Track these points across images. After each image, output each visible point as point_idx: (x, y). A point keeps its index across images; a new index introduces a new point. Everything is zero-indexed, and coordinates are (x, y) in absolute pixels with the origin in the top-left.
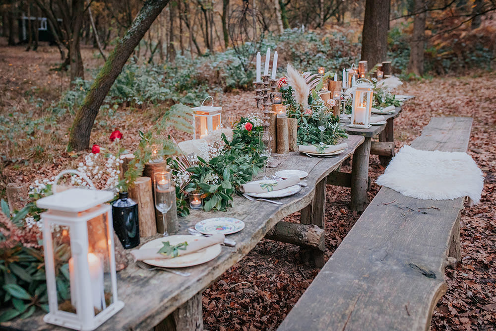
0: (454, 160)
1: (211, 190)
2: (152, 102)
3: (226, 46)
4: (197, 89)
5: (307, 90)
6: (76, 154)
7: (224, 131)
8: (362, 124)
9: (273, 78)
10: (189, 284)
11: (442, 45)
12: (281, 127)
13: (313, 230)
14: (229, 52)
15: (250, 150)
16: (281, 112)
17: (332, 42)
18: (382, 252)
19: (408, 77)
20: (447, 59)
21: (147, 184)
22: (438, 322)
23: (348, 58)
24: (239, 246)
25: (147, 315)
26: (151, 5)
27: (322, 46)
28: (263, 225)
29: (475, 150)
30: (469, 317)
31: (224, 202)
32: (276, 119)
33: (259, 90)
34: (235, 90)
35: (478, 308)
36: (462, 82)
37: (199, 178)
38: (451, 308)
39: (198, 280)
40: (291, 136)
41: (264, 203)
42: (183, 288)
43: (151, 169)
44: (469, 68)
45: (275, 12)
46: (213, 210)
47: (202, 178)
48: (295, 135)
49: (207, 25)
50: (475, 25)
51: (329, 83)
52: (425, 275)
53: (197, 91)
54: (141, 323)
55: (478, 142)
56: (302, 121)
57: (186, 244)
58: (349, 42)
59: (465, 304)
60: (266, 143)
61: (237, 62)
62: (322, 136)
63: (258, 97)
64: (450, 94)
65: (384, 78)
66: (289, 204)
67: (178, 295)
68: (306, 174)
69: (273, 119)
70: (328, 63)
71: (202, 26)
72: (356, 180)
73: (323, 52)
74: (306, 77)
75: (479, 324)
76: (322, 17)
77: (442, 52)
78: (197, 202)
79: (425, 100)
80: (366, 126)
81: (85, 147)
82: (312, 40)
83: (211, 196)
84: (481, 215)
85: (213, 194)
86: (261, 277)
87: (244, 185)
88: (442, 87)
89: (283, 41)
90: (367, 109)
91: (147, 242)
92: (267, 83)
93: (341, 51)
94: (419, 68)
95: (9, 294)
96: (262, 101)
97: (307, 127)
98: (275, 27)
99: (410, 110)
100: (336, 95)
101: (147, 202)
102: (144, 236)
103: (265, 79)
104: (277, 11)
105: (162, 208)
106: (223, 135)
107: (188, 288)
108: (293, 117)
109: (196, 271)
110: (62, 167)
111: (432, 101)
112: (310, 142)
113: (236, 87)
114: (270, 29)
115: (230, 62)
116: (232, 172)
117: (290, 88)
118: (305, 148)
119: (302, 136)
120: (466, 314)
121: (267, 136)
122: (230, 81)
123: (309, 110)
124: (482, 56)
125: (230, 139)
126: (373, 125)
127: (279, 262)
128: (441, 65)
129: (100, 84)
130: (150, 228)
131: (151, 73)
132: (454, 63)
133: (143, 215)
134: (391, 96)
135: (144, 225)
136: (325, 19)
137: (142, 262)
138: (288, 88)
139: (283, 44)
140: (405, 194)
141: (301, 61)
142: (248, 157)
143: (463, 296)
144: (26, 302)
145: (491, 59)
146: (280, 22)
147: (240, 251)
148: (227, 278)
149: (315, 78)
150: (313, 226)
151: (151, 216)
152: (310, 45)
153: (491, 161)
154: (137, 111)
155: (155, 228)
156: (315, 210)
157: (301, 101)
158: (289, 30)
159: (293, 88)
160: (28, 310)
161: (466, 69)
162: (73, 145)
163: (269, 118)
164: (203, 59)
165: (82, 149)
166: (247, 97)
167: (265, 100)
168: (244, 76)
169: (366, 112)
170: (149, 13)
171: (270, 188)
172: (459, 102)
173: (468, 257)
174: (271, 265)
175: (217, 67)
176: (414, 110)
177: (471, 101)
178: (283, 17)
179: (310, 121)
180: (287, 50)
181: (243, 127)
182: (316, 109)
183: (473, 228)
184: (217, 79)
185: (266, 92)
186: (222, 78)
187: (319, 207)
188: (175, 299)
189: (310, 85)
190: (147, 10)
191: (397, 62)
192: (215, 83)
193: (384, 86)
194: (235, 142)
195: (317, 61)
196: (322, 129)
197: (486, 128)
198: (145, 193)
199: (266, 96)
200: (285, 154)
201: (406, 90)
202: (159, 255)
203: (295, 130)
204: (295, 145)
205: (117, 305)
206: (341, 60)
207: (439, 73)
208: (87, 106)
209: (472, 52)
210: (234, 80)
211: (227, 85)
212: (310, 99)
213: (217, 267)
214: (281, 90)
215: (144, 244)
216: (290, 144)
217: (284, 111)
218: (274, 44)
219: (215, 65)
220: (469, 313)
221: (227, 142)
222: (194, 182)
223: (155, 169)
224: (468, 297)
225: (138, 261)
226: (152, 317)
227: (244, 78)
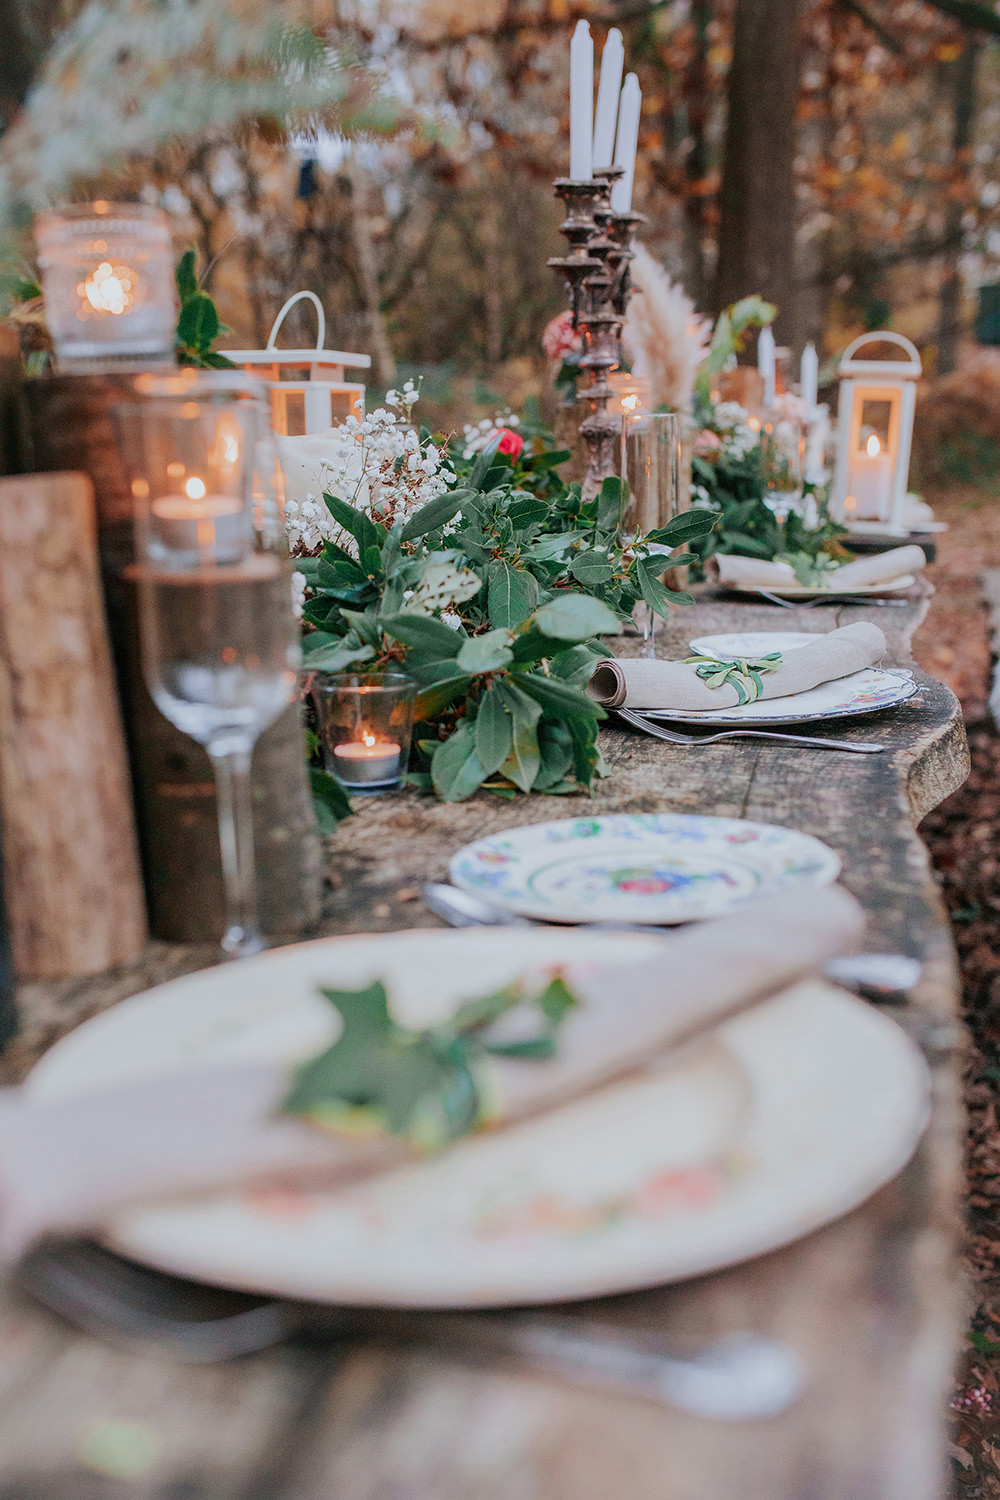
43: (81, 416)
46: (498, 791)
57: (559, 997)
78: (369, 747)
91: (86, 1015)
101: (62, 662)
102: (48, 965)
130: (93, 898)
133: (29, 787)
135: (42, 869)
151: (101, 792)
155: (130, 897)
171: (749, 685)
198: (44, 582)
202: (287, 1146)
215: (51, 1037)
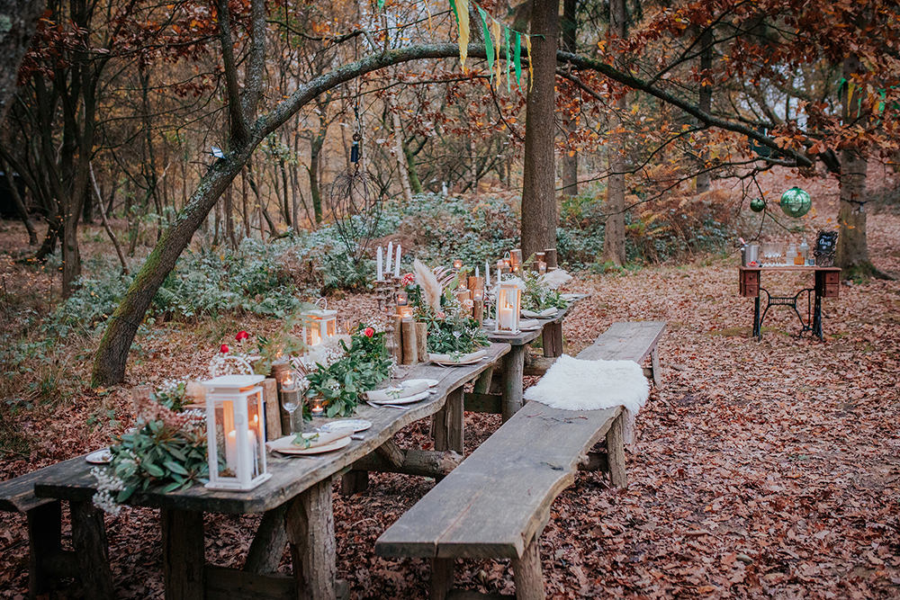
0: (617, 369)
1: (334, 396)
2: (208, 313)
3: (319, 220)
4: (279, 291)
5: (438, 290)
6: (106, 390)
7: (342, 337)
8: (509, 329)
9: (397, 275)
10: (325, 464)
11: (653, 218)
12: (407, 333)
13: (450, 456)
14: (325, 230)
15: (373, 357)
16: (407, 314)
17: (488, 216)
18: (516, 456)
19: (604, 268)
20: (661, 238)
21: (273, 383)
22: (589, 544)
23: (514, 240)
24: (367, 439)
25: (294, 481)
26: (218, 170)
27: (473, 221)
28: (390, 425)
29: (675, 366)
30: (624, 538)
31: (347, 407)
32: (402, 323)
33: (381, 289)
34: (337, 292)
35: (635, 529)
36: (679, 274)
37: (319, 384)
38: (604, 529)
39: (333, 462)
40: (419, 344)
41: (389, 409)
42: (320, 466)
43: (275, 371)
44: (694, 252)
45: (398, 166)
46: (337, 416)
47: (323, 384)
48: (425, 342)
49: (285, 187)
50: (701, 187)
51: (468, 279)
52: (554, 469)
53: (279, 294)
54: (290, 486)
55: (683, 356)
56: (433, 327)
57: (318, 436)
58: (513, 215)
59: (622, 527)
60: (391, 350)
61: (340, 247)
62: (458, 343)
63: (380, 297)
64: (661, 291)
65: (547, 271)
66: (416, 409)
67: (316, 471)
68: (436, 382)
69: (398, 324)
70: (482, 247)
71: (276, 187)
72: (506, 403)
73: (474, 230)
74: (438, 273)
75: (633, 543)
76: (474, 172)
77: (654, 228)
78: (318, 409)
79: (623, 301)
80: (514, 332)
81: (118, 379)
82: (457, 211)
83: (333, 402)
84: (661, 440)
85: (335, 399)
86: (389, 516)
87: (368, 392)
88: (651, 281)
89: (411, 214)
90: (514, 312)
92: (389, 281)
93: (501, 228)
94: (618, 253)
95: (169, 470)
96: (384, 303)
97: (439, 333)
98: (399, 188)
99: (599, 316)
100: (478, 295)
101: (273, 402)
102: (270, 437)
103: (387, 276)
104: (401, 167)
105: (288, 407)
106: (342, 341)
107: (324, 467)
108: (423, 321)
109: (329, 456)
110: (87, 410)
111: (632, 302)
112: (443, 352)
113: (339, 287)
114: (391, 191)
115: (328, 248)
116: (354, 379)
117: (418, 286)
118: (436, 357)
119: (433, 345)
120: (621, 535)
121: (391, 343)
122: (330, 279)
123: (441, 312)
124: (712, 235)
125: (349, 346)
126: (523, 331)
127: (410, 501)
128: (654, 248)
129: (142, 285)
130: (276, 429)
131: (202, 267)
132: (673, 245)
133: (269, 416)
134: (553, 295)
135: (270, 426)
136: (479, 176)
137: (276, 452)
138: (415, 286)
139: (411, 218)
140: (553, 406)
141: (441, 245)
142: (370, 366)
143: (622, 519)
144: (184, 477)
145: (726, 238)
146: (407, 184)
147: (368, 444)
148: (347, 520)
149: (448, 274)
150: (450, 453)
151: (277, 417)
152: (455, 220)
153: (693, 380)
154: (184, 328)
156: (451, 432)
157: (431, 303)
158: (422, 196)
159: (422, 287)
160: (187, 483)
161: (691, 254)
162: (100, 377)
163: (393, 321)
164: (283, 242)
165: (113, 384)
166: (358, 302)
167: (388, 300)
168: (351, 269)
169: (513, 316)
170: (215, 182)
171: (396, 395)
172: (671, 303)
173: (635, 483)
174: (400, 504)
175: (307, 256)
176: (604, 316)
177: (686, 301)
178: (410, 174)
179: (443, 326)
180: (417, 228)
181: (363, 333)
182: (449, 312)
183: (649, 454)
184: (309, 276)
185: (388, 291)
186: (317, 273)
187: (456, 428)
188: (314, 474)
189: (442, 282)
190: (213, 178)
191: (588, 245)
192: (307, 281)
193: (544, 281)
194: (355, 348)
195: (465, 245)
196: (457, 334)
197: (697, 338)
198: (271, 394)
199: (389, 296)
200: (413, 365)
201: (598, 287)
202: (292, 446)
203: (425, 337)
204: (425, 354)
205: (266, 476)
206: (501, 242)
207: (651, 260)
208: (123, 318)
209: (697, 227)
210: (336, 276)
211: (326, 284)
212: (443, 300)
213: (349, 454)
214: (407, 290)
216: (419, 353)
217: (410, 313)
218: (397, 218)
219: (305, 253)
220: (625, 534)
221: (346, 349)
222: (315, 389)
223: (279, 370)
224: (627, 521)
225: (274, 451)
226: (297, 483)
227: (352, 274)
